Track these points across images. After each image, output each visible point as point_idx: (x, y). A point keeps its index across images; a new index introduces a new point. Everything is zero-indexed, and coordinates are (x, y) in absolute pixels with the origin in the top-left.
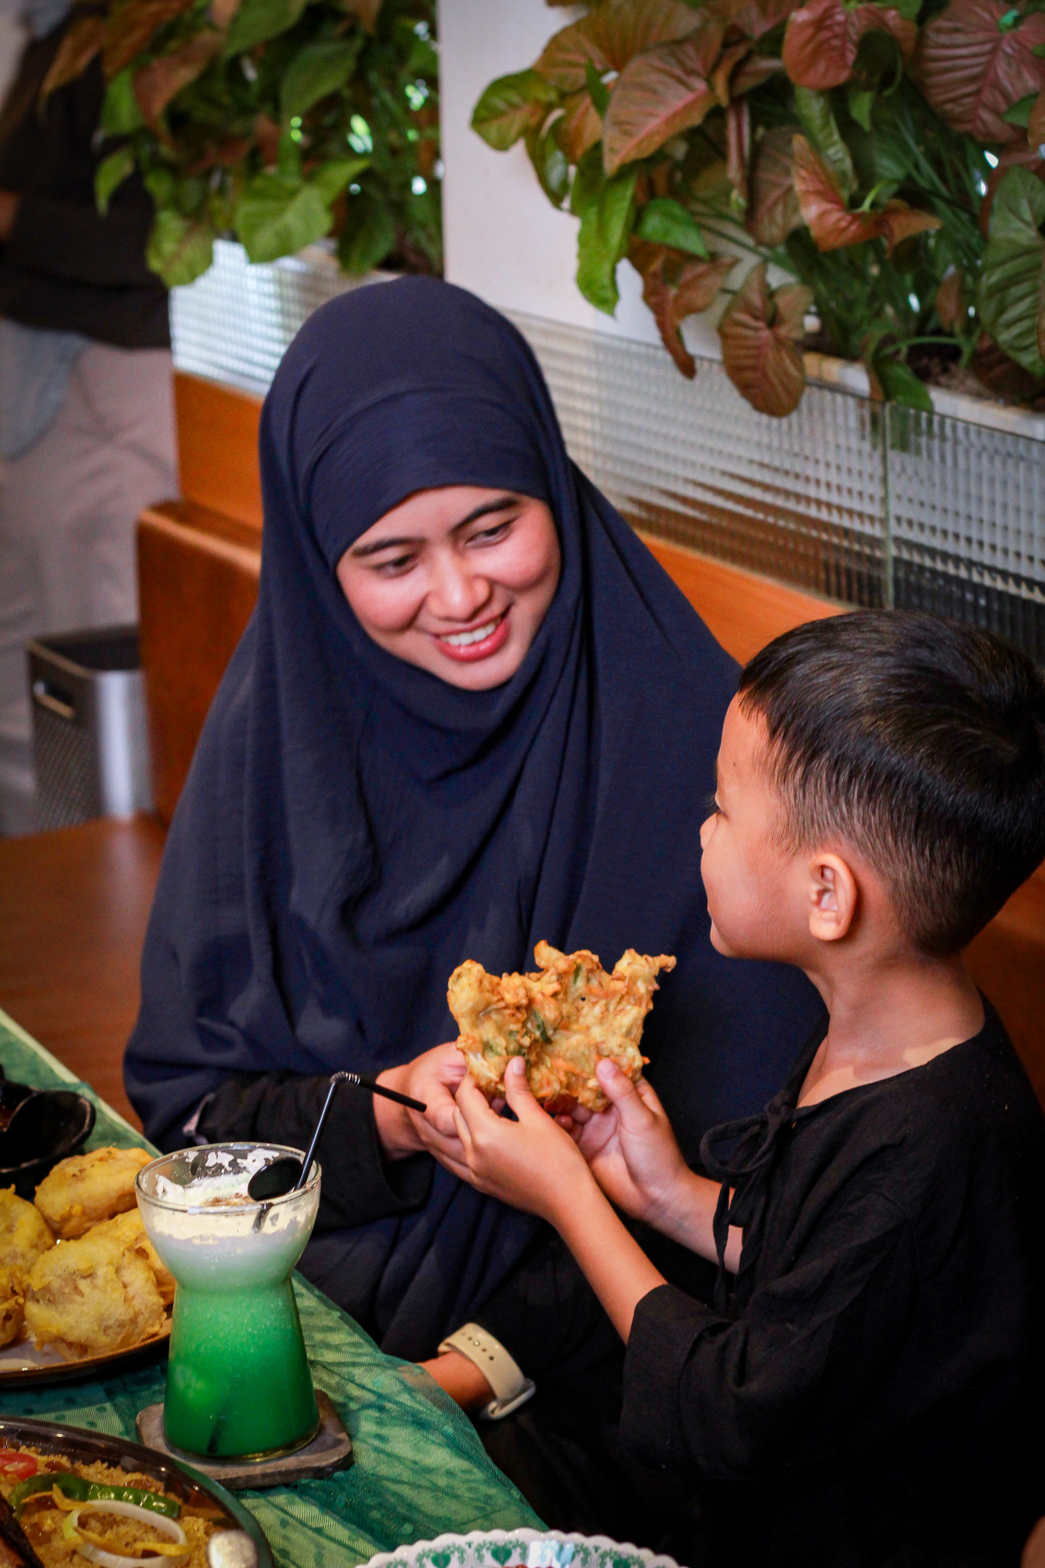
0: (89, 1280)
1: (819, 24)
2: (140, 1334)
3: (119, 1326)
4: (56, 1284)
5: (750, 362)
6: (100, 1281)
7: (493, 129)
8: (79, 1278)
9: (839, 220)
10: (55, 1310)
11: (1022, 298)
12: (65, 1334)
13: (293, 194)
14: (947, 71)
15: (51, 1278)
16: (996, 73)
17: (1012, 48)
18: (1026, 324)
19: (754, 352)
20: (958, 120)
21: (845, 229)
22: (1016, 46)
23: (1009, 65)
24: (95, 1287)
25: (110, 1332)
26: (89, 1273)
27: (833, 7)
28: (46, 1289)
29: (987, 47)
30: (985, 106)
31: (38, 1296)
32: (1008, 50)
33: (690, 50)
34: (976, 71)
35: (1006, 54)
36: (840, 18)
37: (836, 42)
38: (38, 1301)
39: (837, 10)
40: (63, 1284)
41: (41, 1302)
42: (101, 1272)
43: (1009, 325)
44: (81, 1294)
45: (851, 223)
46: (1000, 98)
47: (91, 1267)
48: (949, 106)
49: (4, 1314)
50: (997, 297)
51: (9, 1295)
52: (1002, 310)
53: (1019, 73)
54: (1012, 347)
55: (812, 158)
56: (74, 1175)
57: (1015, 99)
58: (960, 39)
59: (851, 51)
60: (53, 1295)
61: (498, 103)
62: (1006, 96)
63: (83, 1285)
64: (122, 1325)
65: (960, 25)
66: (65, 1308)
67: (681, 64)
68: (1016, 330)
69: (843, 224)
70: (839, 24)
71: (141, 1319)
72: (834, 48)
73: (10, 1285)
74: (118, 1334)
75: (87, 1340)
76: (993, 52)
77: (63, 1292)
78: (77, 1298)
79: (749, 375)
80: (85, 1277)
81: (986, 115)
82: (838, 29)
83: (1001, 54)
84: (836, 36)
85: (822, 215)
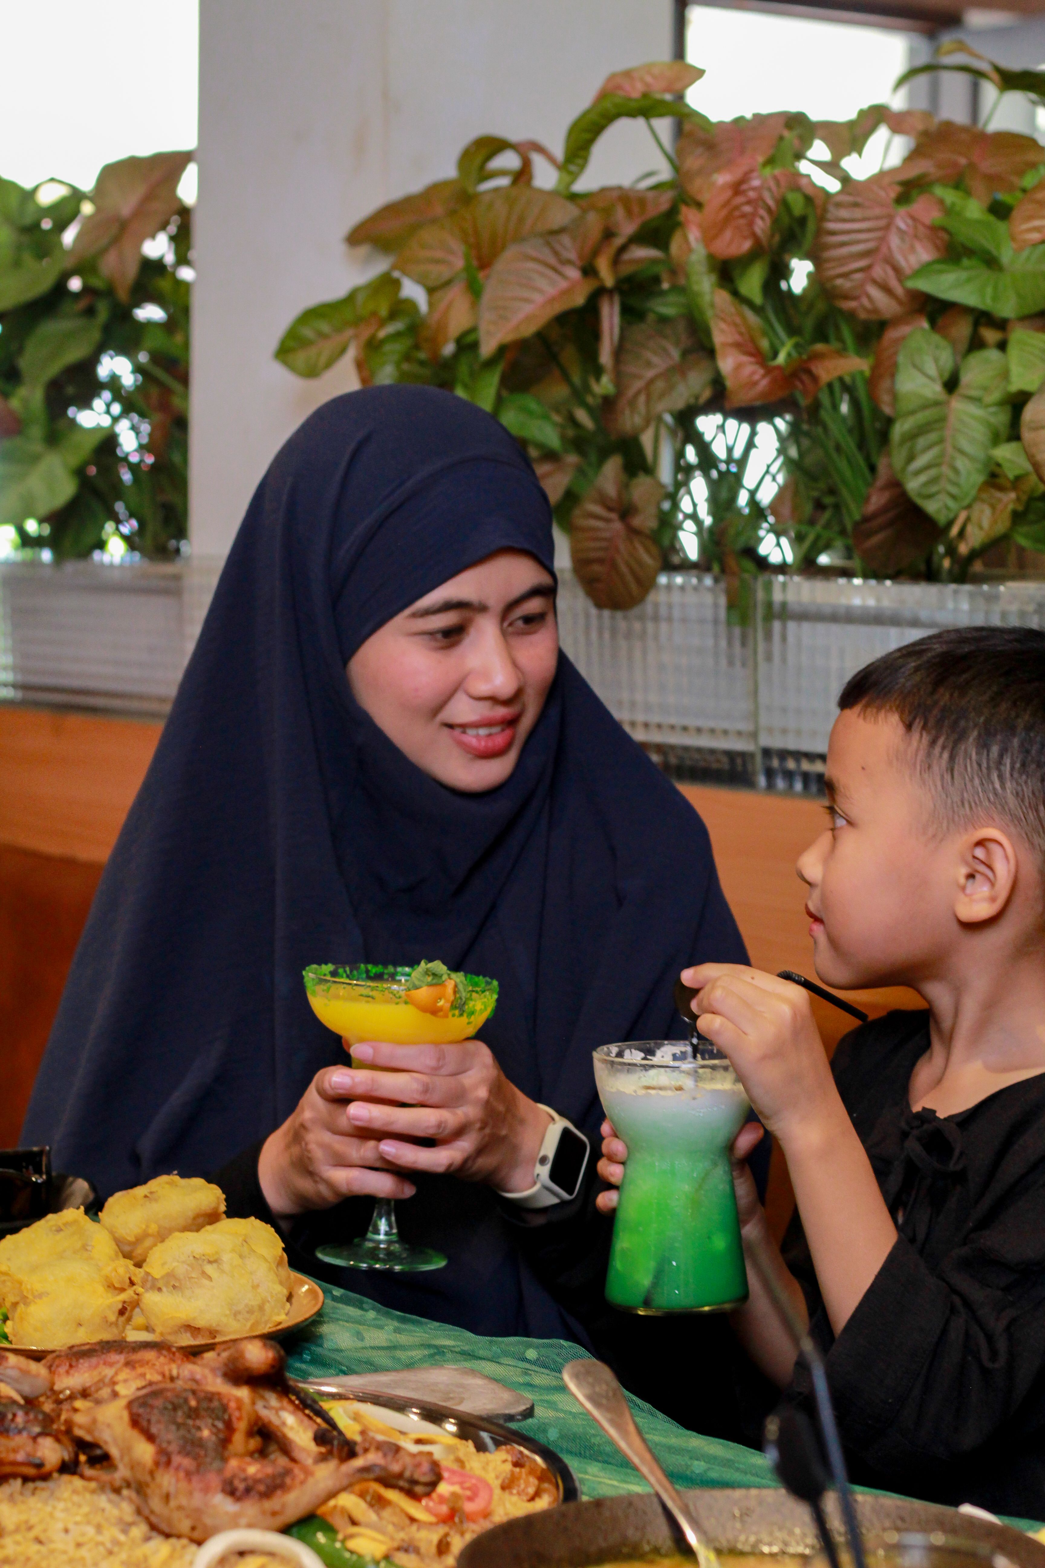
0: (215, 1265)
1: (737, 188)
2: (266, 1322)
3: (248, 1312)
4: (181, 1270)
5: (600, 554)
6: (226, 1267)
7: (301, 358)
8: (205, 1262)
9: (753, 373)
10: (182, 1296)
11: (930, 447)
12: (194, 1319)
13: (35, 459)
14: (843, 244)
15: (175, 1264)
16: (889, 248)
17: (905, 222)
18: (933, 472)
19: (604, 544)
20: (846, 297)
21: (755, 384)
22: (910, 222)
23: (903, 240)
24: (223, 1271)
25: (239, 1317)
26: (215, 1257)
27: (752, 171)
28: (170, 1275)
29: (882, 223)
30: (875, 282)
31: (160, 1284)
32: (902, 226)
33: (566, 240)
34: (870, 245)
35: (899, 230)
36: (756, 183)
37: (747, 209)
38: (160, 1289)
39: (755, 174)
40: (189, 1268)
41: (164, 1289)
42: (226, 1257)
43: (918, 473)
44: (210, 1278)
45: (764, 376)
46: (890, 272)
47: (217, 1253)
48: (839, 282)
49: (120, 1306)
50: (908, 444)
51: (126, 1287)
52: (911, 458)
53: (912, 249)
54: (921, 495)
55: (733, 310)
56: (146, 1196)
57: (908, 271)
58: (858, 213)
59: (762, 218)
60: (179, 1280)
61: (307, 332)
62: (897, 270)
63: (210, 1269)
64: (250, 1312)
65: (859, 200)
66: (193, 1292)
67: (556, 253)
68: (923, 478)
69: (756, 377)
70: (754, 189)
71: (267, 1307)
72: (744, 216)
73: (128, 1276)
74: (247, 1320)
75: (218, 1325)
76: (887, 228)
77: (190, 1276)
78: (206, 1282)
79: (597, 568)
80: (210, 1262)
81: (875, 292)
82: (752, 194)
83: (894, 230)
84: (749, 202)
85: (738, 367)
